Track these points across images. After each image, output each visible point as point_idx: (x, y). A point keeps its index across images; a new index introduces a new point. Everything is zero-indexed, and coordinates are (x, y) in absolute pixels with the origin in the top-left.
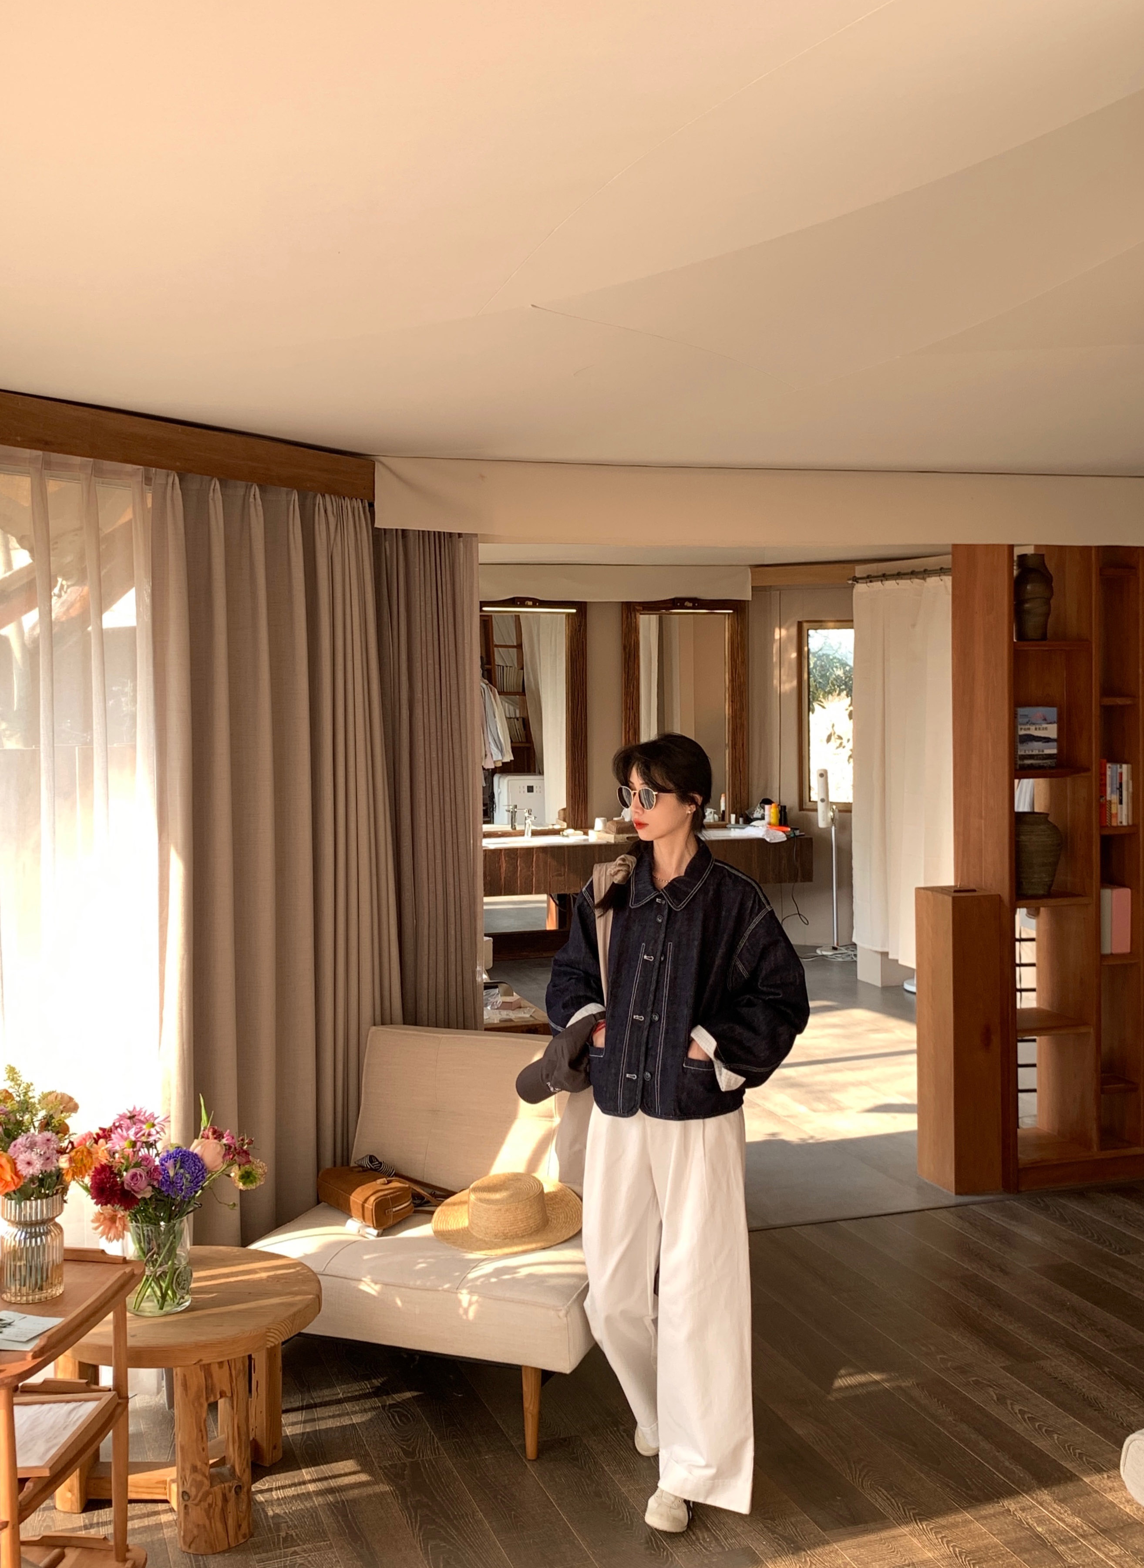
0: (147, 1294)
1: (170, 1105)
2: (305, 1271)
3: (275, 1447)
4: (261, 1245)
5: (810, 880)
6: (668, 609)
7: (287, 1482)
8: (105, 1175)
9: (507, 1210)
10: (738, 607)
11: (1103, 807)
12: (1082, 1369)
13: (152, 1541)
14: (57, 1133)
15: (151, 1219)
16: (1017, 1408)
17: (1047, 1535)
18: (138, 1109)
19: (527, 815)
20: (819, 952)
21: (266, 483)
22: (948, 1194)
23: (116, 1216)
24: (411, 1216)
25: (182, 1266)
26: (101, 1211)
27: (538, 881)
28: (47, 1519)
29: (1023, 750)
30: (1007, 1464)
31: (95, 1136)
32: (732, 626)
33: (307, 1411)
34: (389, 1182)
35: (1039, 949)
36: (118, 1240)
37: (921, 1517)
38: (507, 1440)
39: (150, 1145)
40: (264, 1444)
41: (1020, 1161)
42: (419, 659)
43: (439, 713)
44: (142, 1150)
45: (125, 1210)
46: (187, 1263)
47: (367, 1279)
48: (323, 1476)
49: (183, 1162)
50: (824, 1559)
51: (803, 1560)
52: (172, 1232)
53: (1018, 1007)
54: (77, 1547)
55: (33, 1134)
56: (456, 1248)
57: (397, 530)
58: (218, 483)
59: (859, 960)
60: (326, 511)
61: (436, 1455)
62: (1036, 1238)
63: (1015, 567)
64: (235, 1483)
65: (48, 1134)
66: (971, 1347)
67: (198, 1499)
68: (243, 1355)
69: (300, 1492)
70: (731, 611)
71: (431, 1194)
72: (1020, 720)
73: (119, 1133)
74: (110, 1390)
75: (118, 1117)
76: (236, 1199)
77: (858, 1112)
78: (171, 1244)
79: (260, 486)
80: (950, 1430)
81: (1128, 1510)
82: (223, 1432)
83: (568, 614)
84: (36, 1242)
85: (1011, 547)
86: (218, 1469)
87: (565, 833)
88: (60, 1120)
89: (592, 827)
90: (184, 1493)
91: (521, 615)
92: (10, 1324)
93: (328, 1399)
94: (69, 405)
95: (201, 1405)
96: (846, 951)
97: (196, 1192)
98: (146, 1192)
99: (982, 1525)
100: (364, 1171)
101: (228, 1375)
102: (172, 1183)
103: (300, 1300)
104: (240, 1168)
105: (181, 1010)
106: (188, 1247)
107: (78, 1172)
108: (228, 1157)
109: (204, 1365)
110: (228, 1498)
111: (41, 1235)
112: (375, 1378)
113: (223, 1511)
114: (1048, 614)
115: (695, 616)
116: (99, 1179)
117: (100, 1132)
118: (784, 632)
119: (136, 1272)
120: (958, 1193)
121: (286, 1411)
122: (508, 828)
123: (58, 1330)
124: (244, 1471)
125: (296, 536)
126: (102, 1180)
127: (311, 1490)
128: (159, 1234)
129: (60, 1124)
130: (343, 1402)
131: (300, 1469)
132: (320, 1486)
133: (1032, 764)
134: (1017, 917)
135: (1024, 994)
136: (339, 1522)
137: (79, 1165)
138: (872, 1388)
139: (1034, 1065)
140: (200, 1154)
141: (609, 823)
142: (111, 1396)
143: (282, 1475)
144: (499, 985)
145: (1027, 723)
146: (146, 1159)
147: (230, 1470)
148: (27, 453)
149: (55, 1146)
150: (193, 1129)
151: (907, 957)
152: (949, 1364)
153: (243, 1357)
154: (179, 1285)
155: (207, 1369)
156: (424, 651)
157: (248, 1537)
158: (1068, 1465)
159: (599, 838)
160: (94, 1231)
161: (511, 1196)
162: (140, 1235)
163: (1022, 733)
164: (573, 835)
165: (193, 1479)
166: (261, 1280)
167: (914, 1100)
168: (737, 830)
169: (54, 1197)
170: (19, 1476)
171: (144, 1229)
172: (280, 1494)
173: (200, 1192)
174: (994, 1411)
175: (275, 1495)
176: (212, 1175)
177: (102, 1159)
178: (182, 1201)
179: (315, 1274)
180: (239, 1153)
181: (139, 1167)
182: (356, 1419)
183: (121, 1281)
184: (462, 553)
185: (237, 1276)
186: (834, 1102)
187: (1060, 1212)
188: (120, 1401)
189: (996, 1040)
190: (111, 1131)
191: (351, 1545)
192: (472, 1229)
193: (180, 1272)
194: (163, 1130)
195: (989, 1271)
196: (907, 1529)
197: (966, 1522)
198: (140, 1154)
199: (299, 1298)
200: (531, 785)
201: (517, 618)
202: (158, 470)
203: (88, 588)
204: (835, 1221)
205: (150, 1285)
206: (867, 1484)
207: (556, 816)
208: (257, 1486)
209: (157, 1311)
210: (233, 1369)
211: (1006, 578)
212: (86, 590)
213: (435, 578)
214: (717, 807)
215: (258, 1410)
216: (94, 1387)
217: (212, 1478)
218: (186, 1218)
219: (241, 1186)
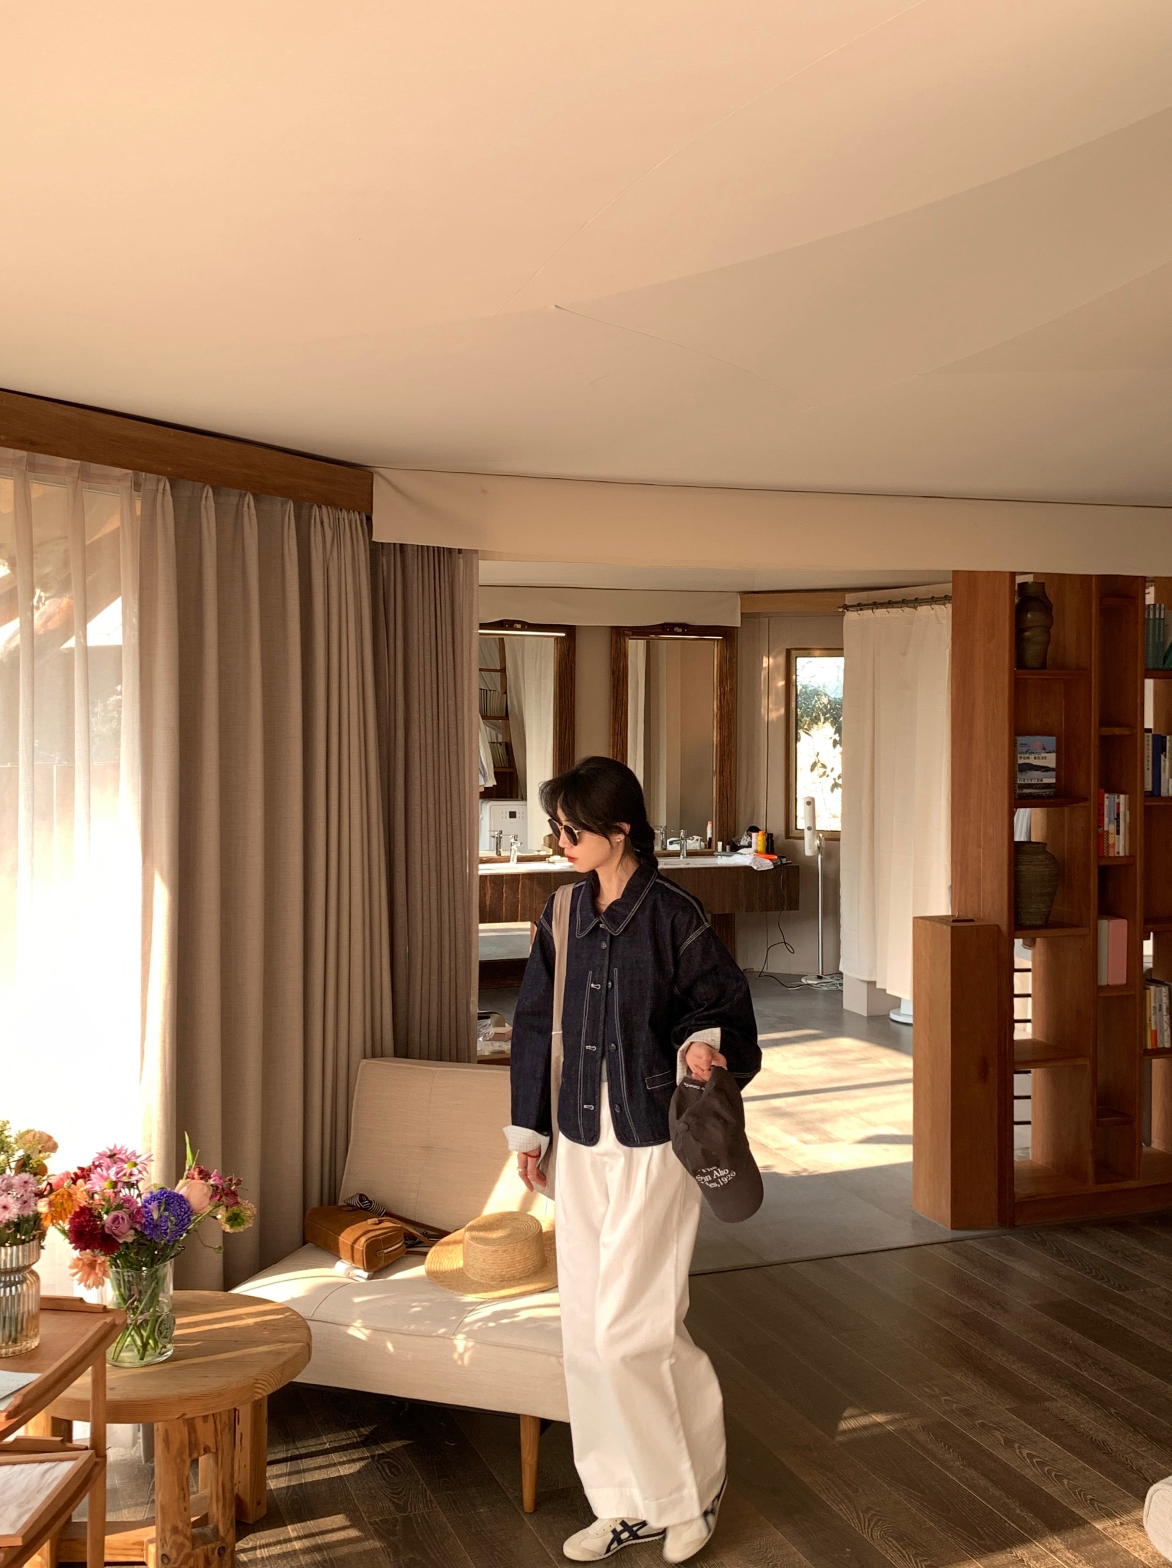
0: (127, 1343)
1: (151, 1141)
2: (294, 1317)
3: (259, 1503)
4: (244, 1289)
5: (797, 908)
6: (657, 634)
7: (272, 1540)
8: (84, 1218)
9: (504, 1252)
10: (727, 634)
11: (1101, 837)
12: (1088, 1411)
14: (35, 1175)
15: (132, 1264)
16: (1025, 1452)
18: (119, 1147)
19: (512, 840)
20: (804, 981)
21: (261, 491)
22: (944, 1230)
23: (96, 1261)
24: (403, 1257)
25: (164, 1313)
26: (80, 1257)
27: (523, 908)
29: (1022, 779)
30: (1018, 1511)
31: (73, 1176)
32: (721, 652)
33: (292, 1462)
34: (380, 1222)
35: (1034, 979)
36: (97, 1287)
38: (503, 1492)
39: (130, 1185)
40: (247, 1499)
41: (1016, 1196)
42: (416, 678)
44: (124, 1190)
45: (105, 1255)
46: (170, 1311)
47: (358, 1323)
48: (310, 1532)
49: (168, 1204)
52: (154, 1277)
53: (1016, 1038)
55: (9, 1176)
56: (451, 1291)
57: (394, 544)
58: (210, 491)
59: (845, 989)
60: (322, 523)
61: (428, 1509)
62: (1034, 1274)
63: (1017, 595)
64: (219, 1544)
65: (25, 1176)
66: (975, 1388)
67: (179, 1562)
68: (229, 1408)
69: (285, 1550)
70: (721, 638)
71: (423, 1234)
72: (1019, 749)
73: (99, 1173)
74: (86, 1449)
75: (97, 1155)
76: (218, 1242)
77: (850, 1144)
78: (153, 1291)
79: (255, 496)
80: (959, 1476)
81: (1143, 1559)
82: (205, 1485)
83: (557, 638)
84: (11, 1291)
85: (1013, 575)
86: (200, 1529)
87: (551, 859)
88: (39, 1161)
90: (164, 1556)
91: (505, 637)
93: (313, 1449)
94: (58, 405)
95: (183, 1461)
96: (831, 980)
97: (181, 1236)
98: (127, 1236)
100: (353, 1210)
101: (213, 1429)
102: (156, 1226)
103: (288, 1349)
104: (227, 1210)
105: (164, 1042)
106: (171, 1292)
107: (55, 1217)
108: (215, 1199)
109: (188, 1419)
110: (211, 1561)
111: (15, 1284)
112: (363, 1427)
114: (1048, 643)
115: (683, 641)
116: (78, 1222)
117: (79, 1172)
118: (772, 660)
119: (116, 1321)
120: (954, 1228)
121: (271, 1463)
122: (493, 854)
123: (34, 1387)
124: (228, 1529)
125: (291, 548)
126: (81, 1223)
127: (297, 1548)
128: (140, 1280)
129: (38, 1165)
130: (330, 1453)
131: (286, 1525)
132: (307, 1543)
133: (1031, 793)
134: (1016, 949)
135: (1021, 1025)
137: (59, 1210)
138: (876, 1431)
139: (1029, 1097)
140: (185, 1195)
142: (90, 1454)
143: (266, 1532)
144: (491, 1015)
145: (1027, 752)
146: (128, 1200)
147: (212, 1530)
148: (10, 453)
149: (33, 1189)
150: (176, 1169)
152: (954, 1406)
153: (229, 1411)
154: (161, 1333)
155: (190, 1424)
158: (1080, 1512)
160: (71, 1278)
161: (508, 1236)
162: (119, 1281)
163: (1020, 761)
165: (174, 1540)
166: (246, 1328)
167: (909, 1131)
168: (724, 858)
169: (31, 1243)
171: (125, 1274)
172: (265, 1552)
173: (184, 1235)
174: (1003, 1455)
175: (259, 1553)
176: (198, 1217)
177: (80, 1201)
178: (167, 1245)
179: (304, 1320)
180: (226, 1195)
181: (121, 1209)
182: (345, 1470)
183: (102, 1332)
184: (462, 569)
185: (222, 1322)
186: (825, 1133)
187: (1056, 1247)
188: (98, 1460)
189: (993, 1071)
190: (90, 1171)
192: (468, 1271)
193: (163, 1321)
194: (145, 1169)
195: (989, 1309)
198: (121, 1195)
199: (289, 1345)
200: (514, 810)
201: (502, 641)
202: (148, 474)
203: (71, 598)
204: (831, 1257)
205: (130, 1334)
206: (877, 1534)
207: (542, 843)
208: (240, 1545)
209: (137, 1362)
210: (218, 1423)
211: (1008, 605)
212: (65, 601)
213: (433, 595)
214: (703, 834)
215: (242, 1464)
216: (69, 1445)
217: (194, 1539)
218: (169, 1262)
219: (228, 1228)
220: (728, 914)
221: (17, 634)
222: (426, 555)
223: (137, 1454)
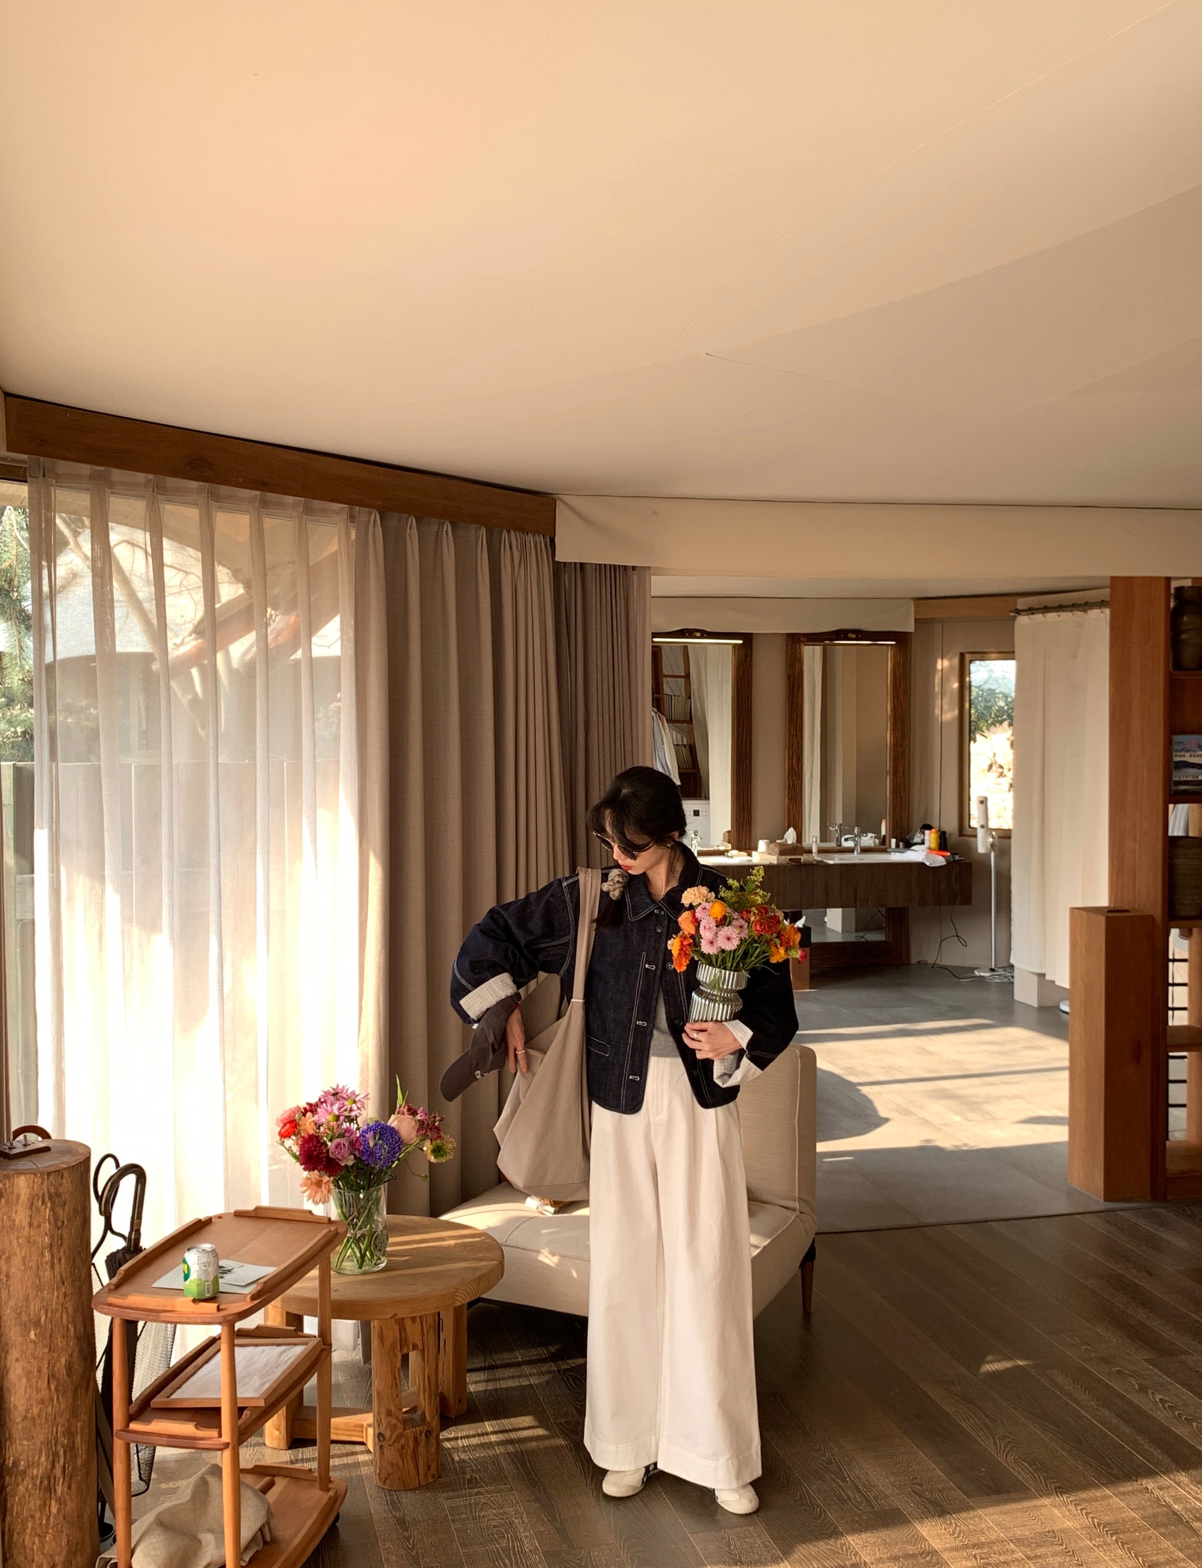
0: (348, 1254)
1: (368, 1083)
2: (491, 1241)
3: (460, 1401)
4: (451, 1217)
5: (970, 903)
6: (831, 640)
7: (472, 1433)
8: (312, 1145)
10: (901, 639)
13: (351, 1477)
15: (352, 1186)
16: (1158, 1397)
17: (1183, 1512)
18: (341, 1087)
20: (976, 973)
21: (458, 520)
22: (1098, 1201)
23: (322, 1181)
25: (379, 1230)
26: (309, 1177)
28: (258, 1453)
29: (1178, 776)
30: (1146, 1447)
31: (303, 1110)
32: (894, 657)
33: (490, 1371)
35: (1191, 969)
36: (323, 1203)
37: (1061, 1490)
39: (351, 1120)
40: (451, 1397)
41: (1169, 1171)
42: (595, 684)
43: (612, 735)
44: (344, 1124)
45: (329, 1176)
46: (384, 1230)
47: (545, 1252)
48: (504, 1428)
49: (381, 1134)
50: (968, 1523)
51: (948, 1522)
52: (370, 1200)
53: (1170, 1023)
54: (285, 1477)
57: (575, 563)
58: (414, 521)
59: (1016, 981)
60: (511, 546)
62: (1181, 1243)
63: (1172, 600)
64: (426, 1429)
66: (1114, 1340)
67: (393, 1440)
68: (434, 1312)
69: (483, 1441)
70: (894, 643)
72: (1175, 747)
73: (324, 1108)
74: (315, 1337)
75: (323, 1093)
76: (425, 1171)
77: (1011, 1123)
78: (369, 1212)
79: (452, 524)
80: (1093, 1414)
82: (414, 1384)
83: (735, 645)
85: (1168, 580)
86: (410, 1415)
87: (730, 854)
89: (756, 849)
90: (380, 1435)
91: (688, 645)
92: (229, 1271)
93: (508, 1361)
94: (285, 450)
95: (395, 1355)
96: (1003, 973)
97: (393, 1162)
98: (348, 1160)
99: (1121, 1500)
101: (420, 1330)
102: (372, 1153)
103: (485, 1265)
104: (432, 1143)
105: (379, 999)
106: (385, 1213)
108: (421, 1132)
109: (399, 1320)
110: (419, 1442)
112: (552, 1344)
113: (415, 1453)
115: (858, 647)
116: (307, 1148)
117: (307, 1107)
118: (946, 663)
119: (339, 1231)
120: (1106, 1199)
121: (471, 1371)
124: (434, 1417)
125: (483, 568)
126: (309, 1149)
127: (493, 1440)
128: (359, 1201)
130: (521, 1365)
131: (483, 1421)
132: (501, 1437)
133: (1186, 790)
134: (1171, 939)
135: (1176, 1012)
136: (518, 1468)
138: (1018, 1373)
139: (1184, 1081)
140: (397, 1128)
141: (772, 845)
142: (316, 1342)
143: (467, 1426)
145: (1183, 750)
146: (348, 1130)
147: (421, 1418)
148: (246, 493)
150: (389, 1106)
151: (1063, 980)
152: (1093, 1354)
153: (433, 1314)
154: (376, 1247)
155: (401, 1323)
156: (599, 677)
157: (436, 1477)
159: (762, 859)
160: (302, 1194)
162: (341, 1200)
163: (1176, 759)
164: (737, 856)
165: (388, 1422)
166: (449, 1248)
167: (1065, 1113)
168: (897, 854)
170: (239, 1405)
171: (346, 1195)
172: (466, 1442)
173: (396, 1163)
174: (1137, 1399)
175: (460, 1443)
176: (407, 1148)
177: (310, 1130)
178: (381, 1170)
179: (500, 1245)
180: (431, 1129)
181: (343, 1139)
182: (534, 1381)
183: (328, 1238)
184: (636, 585)
185: (428, 1243)
186: (988, 1113)
188: (324, 1347)
189: (1146, 1055)
190: (317, 1106)
191: (530, 1490)
193: (379, 1236)
194: (363, 1107)
195: (1135, 1272)
196: (1048, 1500)
197: (1105, 1497)
198: (344, 1127)
199: (484, 1263)
200: (696, 809)
201: (686, 649)
202: (361, 508)
203: (297, 616)
204: (986, 1221)
205: (350, 1246)
206: (1010, 1458)
207: (722, 838)
208: (444, 1435)
209: (357, 1271)
210: (424, 1325)
211: (1163, 611)
212: (292, 618)
213: (610, 609)
214: (877, 831)
215: (446, 1366)
216: (300, 1334)
217: (405, 1422)
218: (382, 1186)
219: (432, 1159)
220: (901, 908)
221: (253, 647)
222: (603, 573)
223: (357, 1357)
